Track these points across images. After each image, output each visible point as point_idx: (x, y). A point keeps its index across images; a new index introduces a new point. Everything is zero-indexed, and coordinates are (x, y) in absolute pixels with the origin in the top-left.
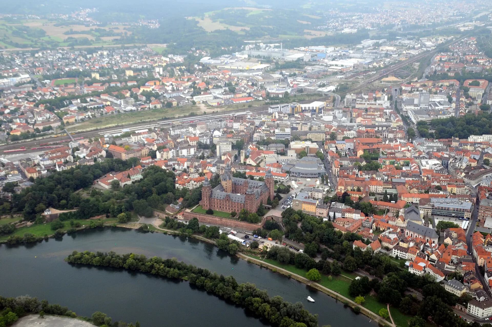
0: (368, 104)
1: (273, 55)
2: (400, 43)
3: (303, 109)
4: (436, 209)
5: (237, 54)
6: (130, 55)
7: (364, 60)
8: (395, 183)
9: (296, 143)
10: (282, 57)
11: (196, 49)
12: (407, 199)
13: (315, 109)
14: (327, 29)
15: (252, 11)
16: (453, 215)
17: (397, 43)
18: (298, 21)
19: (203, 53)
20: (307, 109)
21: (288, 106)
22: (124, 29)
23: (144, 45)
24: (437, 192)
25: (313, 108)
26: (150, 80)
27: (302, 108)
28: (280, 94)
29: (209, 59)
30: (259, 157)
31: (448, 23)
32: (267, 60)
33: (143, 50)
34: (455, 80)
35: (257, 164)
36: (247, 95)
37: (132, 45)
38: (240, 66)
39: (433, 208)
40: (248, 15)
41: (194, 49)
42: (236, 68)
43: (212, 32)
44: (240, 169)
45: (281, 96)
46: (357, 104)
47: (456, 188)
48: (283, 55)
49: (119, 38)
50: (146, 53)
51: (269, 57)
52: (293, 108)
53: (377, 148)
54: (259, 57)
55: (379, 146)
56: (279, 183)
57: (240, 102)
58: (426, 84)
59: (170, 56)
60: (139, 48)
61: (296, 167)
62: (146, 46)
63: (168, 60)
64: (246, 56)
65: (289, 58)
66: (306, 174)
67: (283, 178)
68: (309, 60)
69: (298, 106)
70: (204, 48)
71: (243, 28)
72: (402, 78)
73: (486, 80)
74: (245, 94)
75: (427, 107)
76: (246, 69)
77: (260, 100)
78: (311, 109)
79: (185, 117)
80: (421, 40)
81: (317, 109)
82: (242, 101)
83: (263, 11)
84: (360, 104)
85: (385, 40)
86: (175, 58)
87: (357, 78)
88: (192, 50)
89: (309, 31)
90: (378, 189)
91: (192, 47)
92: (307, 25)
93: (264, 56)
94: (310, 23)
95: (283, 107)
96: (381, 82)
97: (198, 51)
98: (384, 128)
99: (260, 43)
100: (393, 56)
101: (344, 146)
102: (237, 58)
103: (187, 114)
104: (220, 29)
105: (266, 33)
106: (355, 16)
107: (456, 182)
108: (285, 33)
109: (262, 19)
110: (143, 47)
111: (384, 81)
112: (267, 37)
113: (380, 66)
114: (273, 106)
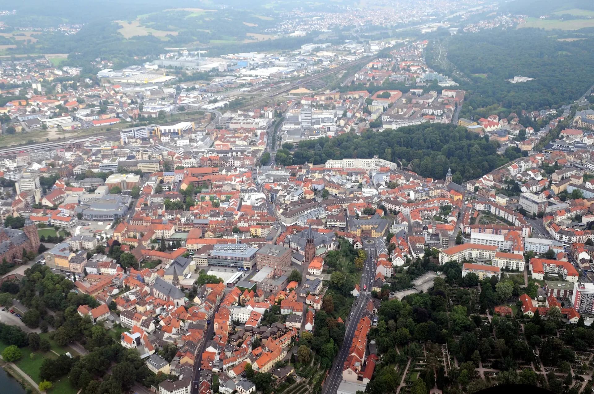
0: (244, 123)
1: (187, 64)
2: (345, 47)
3: (163, 132)
4: (212, 258)
5: (147, 65)
6: (18, 67)
7: (286, 68)
8: (196, 224)
9: (116, 177)
10: (197, 67)
11: (102, 60)
12: (191, 246)
13: (176, 131)
14: (275, 33)
15: (192, 13)
16: (231, 265)
17: (340, 48)
18: (244, 23)
19: (109, 64)
20: (167, 132)
21: (144, 129)
22: (32, 35)
23: (41, 55)
24: (231, 236)
25: (174, 130)
26: (14, 100)
27: (161, 131)
28: (153, 113)
29: (110, 71)
30: (62, 195)
31: (414, 23)
32: (178, 71)
33: (37, 61)
34: (366, 91)
35: (55, 205)
36: (116, 116)
37: (26, 56)
38: (138, 79)
39: (209, 258)
40: (186, 17)
41: (99, 59)
42: (133, 81)
43: (129, 39)
44: (25, 212)
45: (154, 116)
46: (232, 123)
47: (260, 229)
48: (198, 65)
49: (14, 46)
50: (38, 65)
51: (181, 68)
52: (151, 132)
53: (208, 180)
54: (170, 67)
55: (211, 177)
56: (61, 230)
57: (102, 124)
58: (332, 96)
59: (65, 69)
60: (33, 59)
61: (92, 209)
62: (43, 57)
63: (60, 73)
64: (156, 67)
65: (203, 68)
66: (100, 217)
67: (67, 223)
68: (225, 70)
69: (156, 128)
70: (112, 58)
71: (169, 33)
72: (314, 90)
73: (400, 91)
74: (114, 115)
75: (310, 125)
76: (145, 82)
77: (128, 122)
78: (172, 131)
79: (21, 145)
80: (370, 45)
81: (180, 131)
82: (105, 124)
83: (207, 12)
84: (235, 123)
85: (330, 44)
86: (69, 71)
87: (263, 91)
88: (96, 61)
89: (251, 35)
90: (165, 234)
91: (97, 57)
92: (253, 27)
93: (176, 67)
94: (257, 25)
95: (137, 131)
96: (288, 95)
97: (103, 62)
98: (239, 154)
99: (183, 50)
100: (324, 63)
101: (173, 178)
102: (145, 69)
103: (24, 142)
104: (140, 35)
105: (195, 38)
106: (317, 16)
107: (268, 221)
108: (220, 38)
109: (201, 22)
110: (40, 58)
111: (291, 94)
112: (195, 43)
113: (299, 76)
114: (124, 130)
